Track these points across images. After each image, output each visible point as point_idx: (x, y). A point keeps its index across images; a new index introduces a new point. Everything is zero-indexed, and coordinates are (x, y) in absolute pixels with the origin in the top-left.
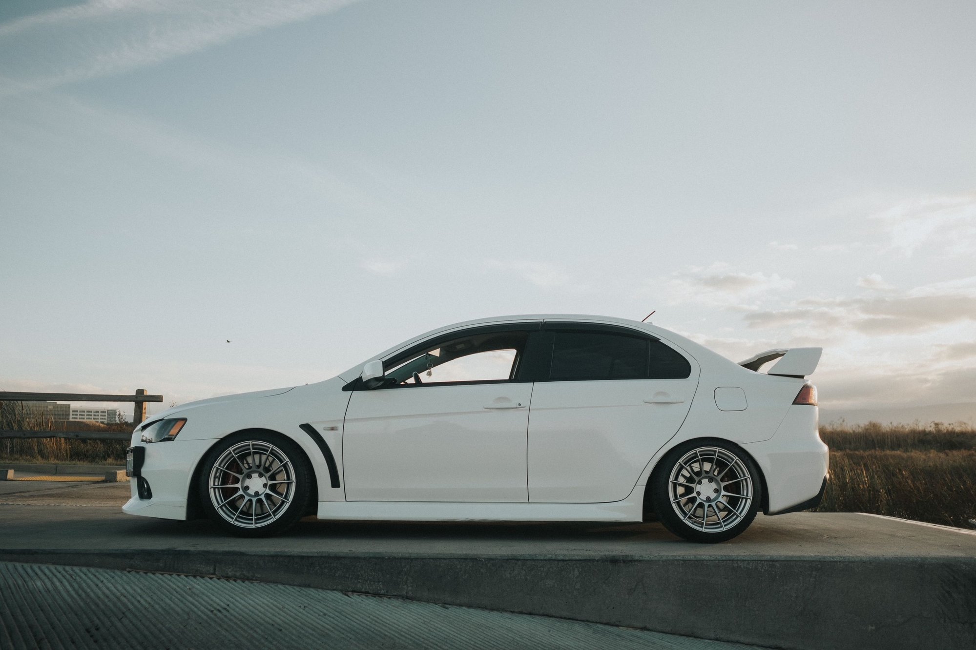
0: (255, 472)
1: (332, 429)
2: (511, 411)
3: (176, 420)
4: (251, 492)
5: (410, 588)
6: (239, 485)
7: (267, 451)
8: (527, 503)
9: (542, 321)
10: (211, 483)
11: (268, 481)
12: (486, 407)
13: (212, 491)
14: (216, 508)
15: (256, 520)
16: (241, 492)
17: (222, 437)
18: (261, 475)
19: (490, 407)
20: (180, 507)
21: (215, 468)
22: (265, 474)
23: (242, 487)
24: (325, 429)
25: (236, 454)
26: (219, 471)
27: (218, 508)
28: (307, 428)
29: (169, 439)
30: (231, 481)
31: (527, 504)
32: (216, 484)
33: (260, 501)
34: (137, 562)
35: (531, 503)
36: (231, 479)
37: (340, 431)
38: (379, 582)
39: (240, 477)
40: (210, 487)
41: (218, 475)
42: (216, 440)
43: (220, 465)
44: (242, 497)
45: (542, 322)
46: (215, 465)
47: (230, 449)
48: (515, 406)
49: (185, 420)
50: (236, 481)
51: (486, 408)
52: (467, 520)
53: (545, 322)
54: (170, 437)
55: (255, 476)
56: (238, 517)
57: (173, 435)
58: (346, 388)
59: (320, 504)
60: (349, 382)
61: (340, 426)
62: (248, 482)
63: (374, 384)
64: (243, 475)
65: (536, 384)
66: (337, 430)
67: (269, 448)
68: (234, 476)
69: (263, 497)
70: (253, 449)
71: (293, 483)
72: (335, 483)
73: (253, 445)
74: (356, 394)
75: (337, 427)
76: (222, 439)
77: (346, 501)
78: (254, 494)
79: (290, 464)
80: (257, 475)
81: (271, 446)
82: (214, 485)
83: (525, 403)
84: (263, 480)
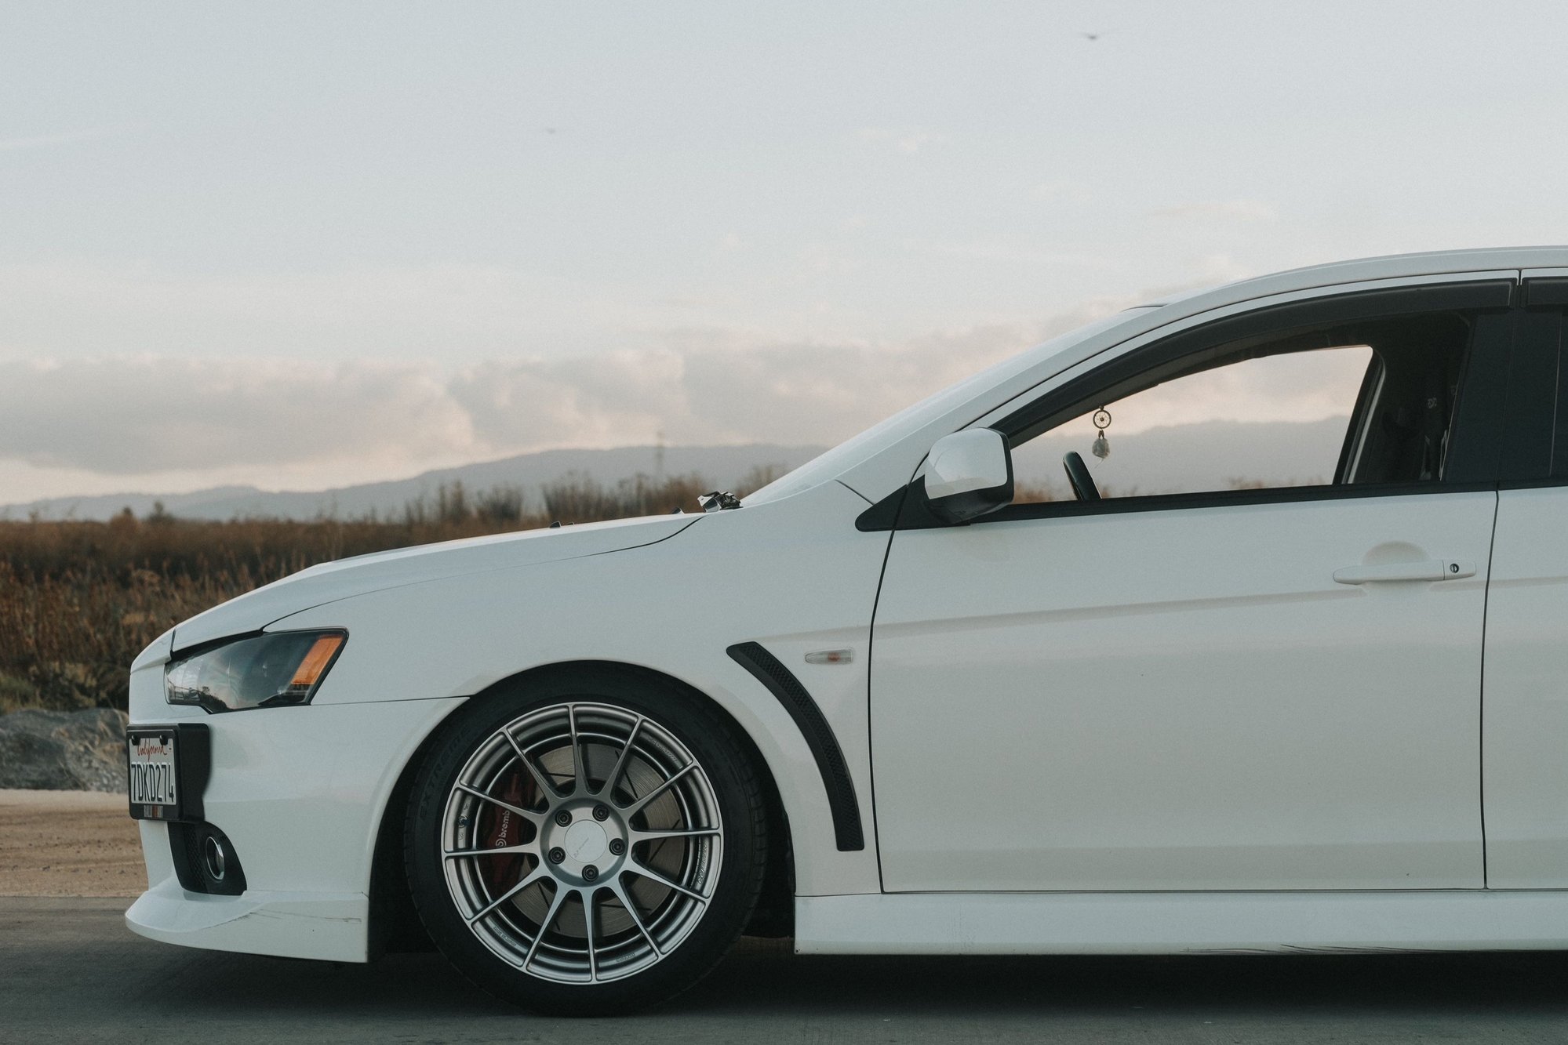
0: (582, 802)
1: (834, 658)
2: (1426, 590)
3: (310, 637)
4: (573, 866)
6: (534, 848)
7: (626, 736)
8: (1479, 891)
9: (1514, 274)
10: (447, 844)
11: (630, 832)
12: (1339, 577)
13: (449, 868)
14: (469, 923)
15: (599, 957)
16: (542, 870)
17: (474, 690)
18: (601, 813)
19: (1358, 577)
20: (346, 920)
21: (458, 793)
22: (617, 809)
23: (543, 852)
24: (809, 659)
25: (522, 746)
26: (468, 802)
27: (473, 924)
28: (751, 656)
29: (298, 697)
30: (504, 834)
31: (1479, 895)
32: (462, 844)
33: (604, 895)
35: (1494, 891)
36: (505, 826)
37: (860, 665)
39: (538, 819)
40: (444, 855)
41: (464, 814)
43: (470, 784)
44: (548, 884)
45: (1513, 280)
46: (456, 784)
47: (503, 729)
48: (1440, 573)
49: (342, 634)
50: (526, 832)
51: (1342, 582)
52: (1287, 950)
53: (1526, 280)
54: (295, 692)
55: (582, 815)
56: (540, 950)
57: (306, 686)
58: (869, 521)
59: (799, 904)
60: (876, 501)
61: (860, 647)
62: (559, 837)
63: (971, 511)
64: (549, 812)
65: (1504, 495)
66: (849, 660)
67: (632, 724)
68: (513, 814)
69: (614, 884)
70: (579, 728)
71: (716, 839)
72: (849, 836)
73: (577, 715)
74: (908, 541)
75: (844, 652)
76: (473, 697)
77: (883, 892)
78: (580, 875)
79: (701, 776)
80: (587, 812)
81: (639, 718)
82: (456, 849)
83: (1473, 562)
84: (610, 829)
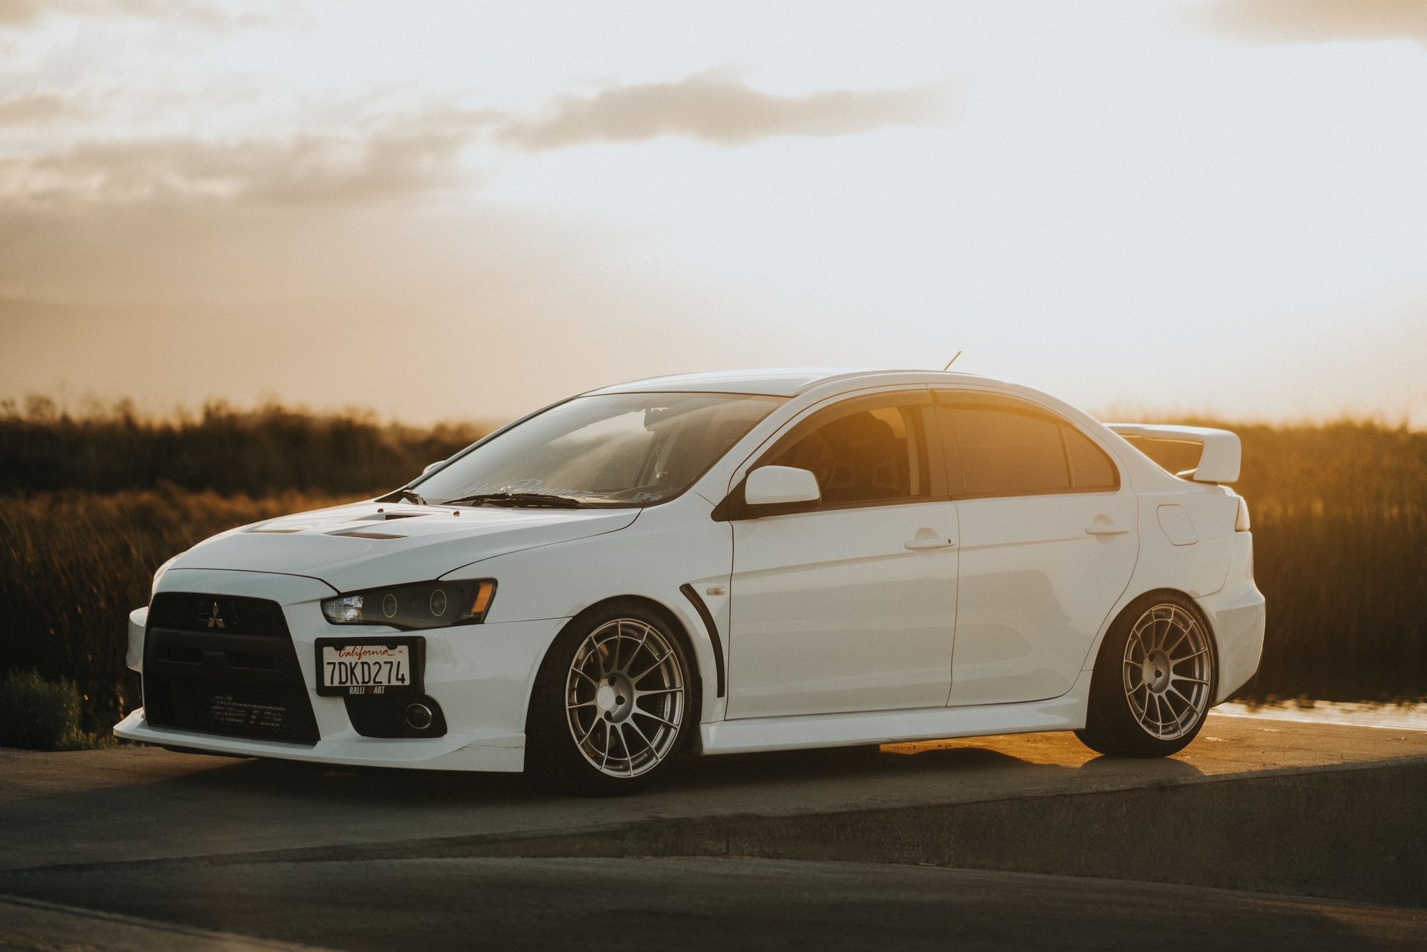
1: (717, 593)
2: (938, 553)
3: (475, 583)
5: (952, 852)
6: (596, 702)
7: (642, 638)
8: (945, 707)
11: (636, 691)
12: (908, 546)
17: (575, 613)
19: (915, 546)
20: (516, 748)
22: (630, 679)
24: (710, 591)
25: (598, 644)
26: (574, 677)
28: (688, 590)
29: (476, 619)
30: (587, 695)
31: (947, 709)
34: (630, 843)
35: (951, 707)
37: (727, 595)
38: (918, 846)
39: (597, 686)
41: (575, 684)
42: (567, 620)
48: (943, 544)
49: (493, 582)
51: (909, 549)
54: (476, 616)
57: (481, 613)
58: (717, 516)
59: (703, 728)
60: (716, 504)
61: (726, 589)
65: (959, 503)
66: (723, 593)
72: (721, 693)
75: (722, 589)
76: (574, 617)
